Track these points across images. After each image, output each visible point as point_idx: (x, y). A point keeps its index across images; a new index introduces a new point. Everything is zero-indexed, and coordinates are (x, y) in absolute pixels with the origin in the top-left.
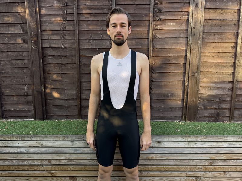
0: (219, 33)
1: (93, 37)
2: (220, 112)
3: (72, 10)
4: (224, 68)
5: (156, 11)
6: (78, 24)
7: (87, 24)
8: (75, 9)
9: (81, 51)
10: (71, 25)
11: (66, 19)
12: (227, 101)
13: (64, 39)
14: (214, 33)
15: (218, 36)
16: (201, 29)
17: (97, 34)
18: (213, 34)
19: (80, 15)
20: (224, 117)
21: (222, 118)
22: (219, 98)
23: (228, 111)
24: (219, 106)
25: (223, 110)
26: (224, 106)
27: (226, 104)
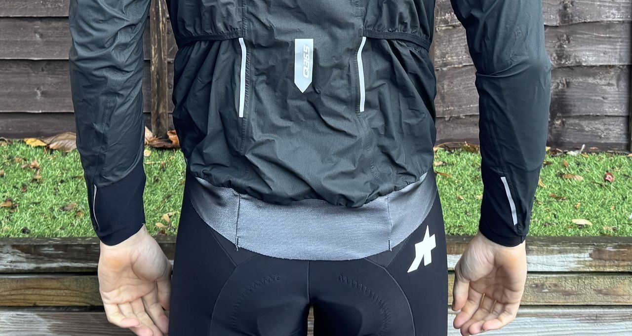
2: (569, 92)
12: (609, 25)
20: (596, 117)
21: (584, 123)
22: (561, 7)
23: (614, 82)
24: (560, 57)
25: (588, 75)
26: (589, 56)
27: (600, 41)
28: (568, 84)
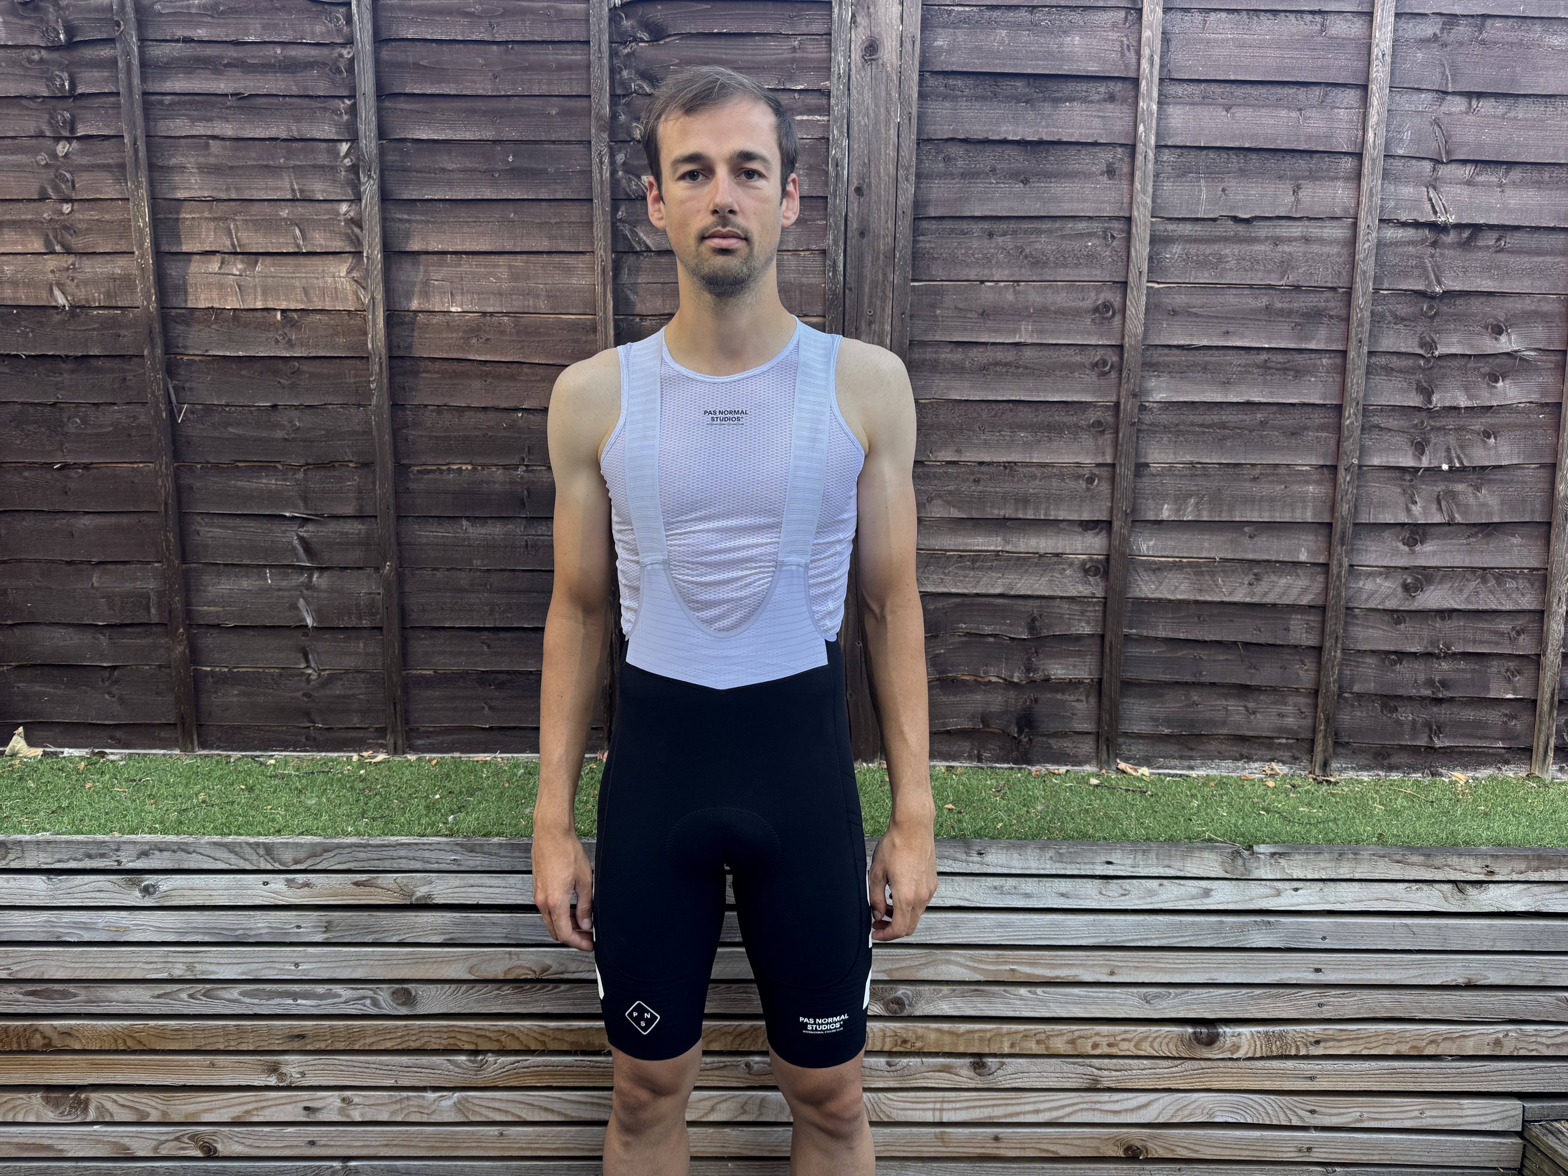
0: (1013, 225)
1: (245, 241)
2: (1037, 708)
3: (106, 74)
4: (1050, 439)
5: (624, 84)
6: (149, 158)
7: (201, 160)
8: (120, 65)
9: (180, 329)
10: (107, 168)
11: (73, 130)
12: (1079, 639)
13: (68, 252)
14: (986, 225)
15: (1007, 241)
16: (901, 201)
17: (271, 225)
18: (977, 227)
19: (161, 103)
20: (1065, 735)
21: (1052, 741)
22: (1029, 620)
23: (1083, 698)
24: (1028, 670)
25: (1057, 691)
26: (1058, 670)
27: (1071, 654)
28: (1036, 700)
